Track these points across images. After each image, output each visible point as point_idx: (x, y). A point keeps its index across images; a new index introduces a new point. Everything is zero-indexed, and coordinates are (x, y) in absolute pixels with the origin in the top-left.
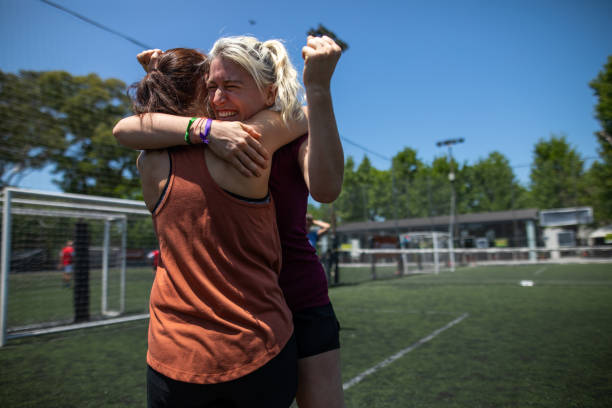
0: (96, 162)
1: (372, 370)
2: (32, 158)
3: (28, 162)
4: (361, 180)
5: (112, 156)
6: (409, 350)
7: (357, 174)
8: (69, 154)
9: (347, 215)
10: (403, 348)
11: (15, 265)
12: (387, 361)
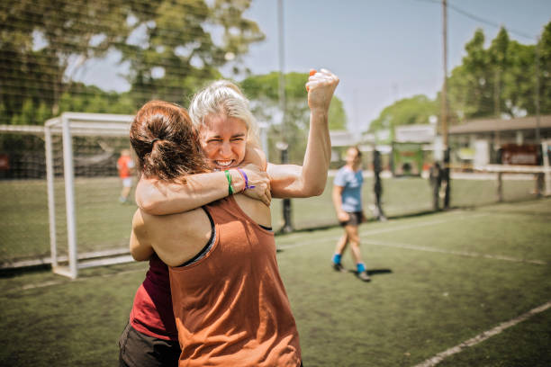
0: (161, 50)
1: (456, 349)
2: (94, 49)
3: (91, 53)
4: (494, 61)
5: (180, 41)
6: (512, 323)
7: (490, 53)
8: (131, 41)
9: (473, 109)
10: (506, 320)
11: (80, 172)
12: (478, 337)
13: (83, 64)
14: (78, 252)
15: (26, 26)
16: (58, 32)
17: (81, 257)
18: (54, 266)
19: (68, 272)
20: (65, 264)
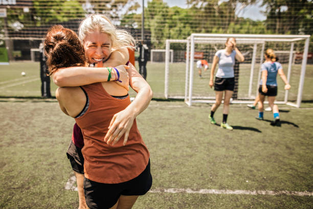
13: (244, 8)
14: (193, 95)
17: (194, 98)
18: (185, 100)
19: (188, 103)
20: (188, 100)
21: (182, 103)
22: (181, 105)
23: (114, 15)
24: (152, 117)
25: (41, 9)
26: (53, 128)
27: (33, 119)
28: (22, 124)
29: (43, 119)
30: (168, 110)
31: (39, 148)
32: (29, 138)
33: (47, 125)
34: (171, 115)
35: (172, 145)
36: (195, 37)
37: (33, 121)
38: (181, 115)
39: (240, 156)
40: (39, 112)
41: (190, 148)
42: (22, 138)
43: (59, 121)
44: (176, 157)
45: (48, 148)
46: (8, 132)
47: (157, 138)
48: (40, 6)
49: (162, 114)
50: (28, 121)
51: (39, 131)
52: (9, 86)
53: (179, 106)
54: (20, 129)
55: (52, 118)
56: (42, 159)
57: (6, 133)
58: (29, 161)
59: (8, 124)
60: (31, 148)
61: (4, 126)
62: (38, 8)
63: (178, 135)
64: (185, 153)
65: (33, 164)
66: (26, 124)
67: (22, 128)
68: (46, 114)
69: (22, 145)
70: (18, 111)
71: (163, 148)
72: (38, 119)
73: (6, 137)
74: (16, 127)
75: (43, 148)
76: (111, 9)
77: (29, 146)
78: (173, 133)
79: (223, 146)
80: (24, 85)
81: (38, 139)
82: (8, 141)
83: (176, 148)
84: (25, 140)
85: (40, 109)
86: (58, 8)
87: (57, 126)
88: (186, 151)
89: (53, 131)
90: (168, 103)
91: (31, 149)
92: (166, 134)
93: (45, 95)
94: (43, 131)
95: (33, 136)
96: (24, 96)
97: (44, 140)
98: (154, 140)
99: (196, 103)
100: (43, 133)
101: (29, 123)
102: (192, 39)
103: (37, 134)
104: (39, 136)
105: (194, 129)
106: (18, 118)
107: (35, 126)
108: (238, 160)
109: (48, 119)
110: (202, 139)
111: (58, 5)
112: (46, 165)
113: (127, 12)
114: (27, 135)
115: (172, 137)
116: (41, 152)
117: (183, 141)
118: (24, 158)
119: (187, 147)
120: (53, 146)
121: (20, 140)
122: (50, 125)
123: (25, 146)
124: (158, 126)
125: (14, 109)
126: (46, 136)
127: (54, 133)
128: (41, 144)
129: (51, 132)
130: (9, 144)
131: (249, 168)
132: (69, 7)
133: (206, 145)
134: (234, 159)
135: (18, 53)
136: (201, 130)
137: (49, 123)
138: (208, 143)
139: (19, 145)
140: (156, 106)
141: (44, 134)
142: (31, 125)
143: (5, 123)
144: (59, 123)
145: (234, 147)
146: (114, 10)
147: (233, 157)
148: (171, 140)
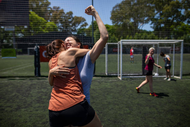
0: (164, 19)
3: (144, 22)
8: (155, 17)
13: (142, 25)
15: (129, 17)
16: (136, 17)
18: (118, 76)
19: (120, 78)
20: (120, 76)
21: (116, 78)
22: (116, 79)
23: (74, 29)
24: (101, 88)
25: (34, 27)
26: (44, 97)
27: (31, 91)
28: (24, 95)
29: (37, 91)
30: (109, 83)
31: (36, 112)
32: (29, 105)
33: (39, 95)
34: (112, 86)
35: (117, 106)
36: (122, 41)
37: (31, 93)
38: (117, 86)
39: (158, 112)
40: (34, 86)
41: (128, 108)
42: (24, 105)
43: (47, 92)
44: (121, 115)
45: (42, 112)
46: (16, 101)
47: (107, 102)
48: (33, 25)
49: (106, 86)
50: (28, 92)
51: (35, 99)
52: (15, 70)
53: (115, 80)
54: (23, 99)
55: (43, 90)
56: (38, 119)
57: (14, 102)
58: (30, 121)
59: (15, 95)
60: (31, 111)
61: (13, 96)
62: (32, 26)
63: (119, 100)
64: (125, 111)
65: (33, 124)
66: (27, 94)
67: (24, 98)
68: (38, 88)
69: (25, 109)
70: (21, 86)
71: (112, 109)
72: (34, 91)
73: (14, 104)
74: (20, 97)
75: (39, 112)
76: (72, 27)
77: (29, 110)
78: (116, 98)
79: (147, 106)
80: (24, 69)
81: (35, 105)
82: (16, 107)
83: (119, 108)
84: (27, 106)
85: (34, 84)
86: (43, 26)
87: (46, 95)
88: (126, 110)
89: (44, 99)
90: (108, 78)
91: (31, 113)
92: (111, 99)
93: (37, 75)
94: (38, 99)
95: (31, 103)
96: (24, 76)
97: (39, 105)
98: (106, 103)
99: (124, 78)
100: (37, 100)
101: (29, 94)
102: (121, 42)
103: (34, 101)
104: (35, 103)
105: (127, 95)
106: (22, 91)
107: (32, 96)
108: (158, 115)
109: (40, 91)
110: (133, 101)
111: (43, 25)
112: (41, 124)
113: (81, 27)
114: (28, 102)
115: (115, 101)
116: (38, 114)
117: (123, 103)
118: (27, 119)
119: (126, 107)
120: (45, 109)
121: (23, 106)
122: (42, 95)
123: (26, 111)
124: (106, 94)
125: (19, 85)
126: (40, 103)
127: (45, 101)
128: (37, 109)
129: (42, 100)
130: (17, 110)
131: (167, 121)
132: (49, 26)
133: (137, 105)
134: (156, 114)
135: (20, 50)
136: (131, 95)
137: (41, 94)
138: (137, 104)
139: (23, 110)
140: (102, 80)
141: (38, 102)
142: (30, 95)
143: (14, 94)
144: (47, 93)
145: (154, 106)
146: (74, 27)
147: (155, 113)
148: (116, 102)
